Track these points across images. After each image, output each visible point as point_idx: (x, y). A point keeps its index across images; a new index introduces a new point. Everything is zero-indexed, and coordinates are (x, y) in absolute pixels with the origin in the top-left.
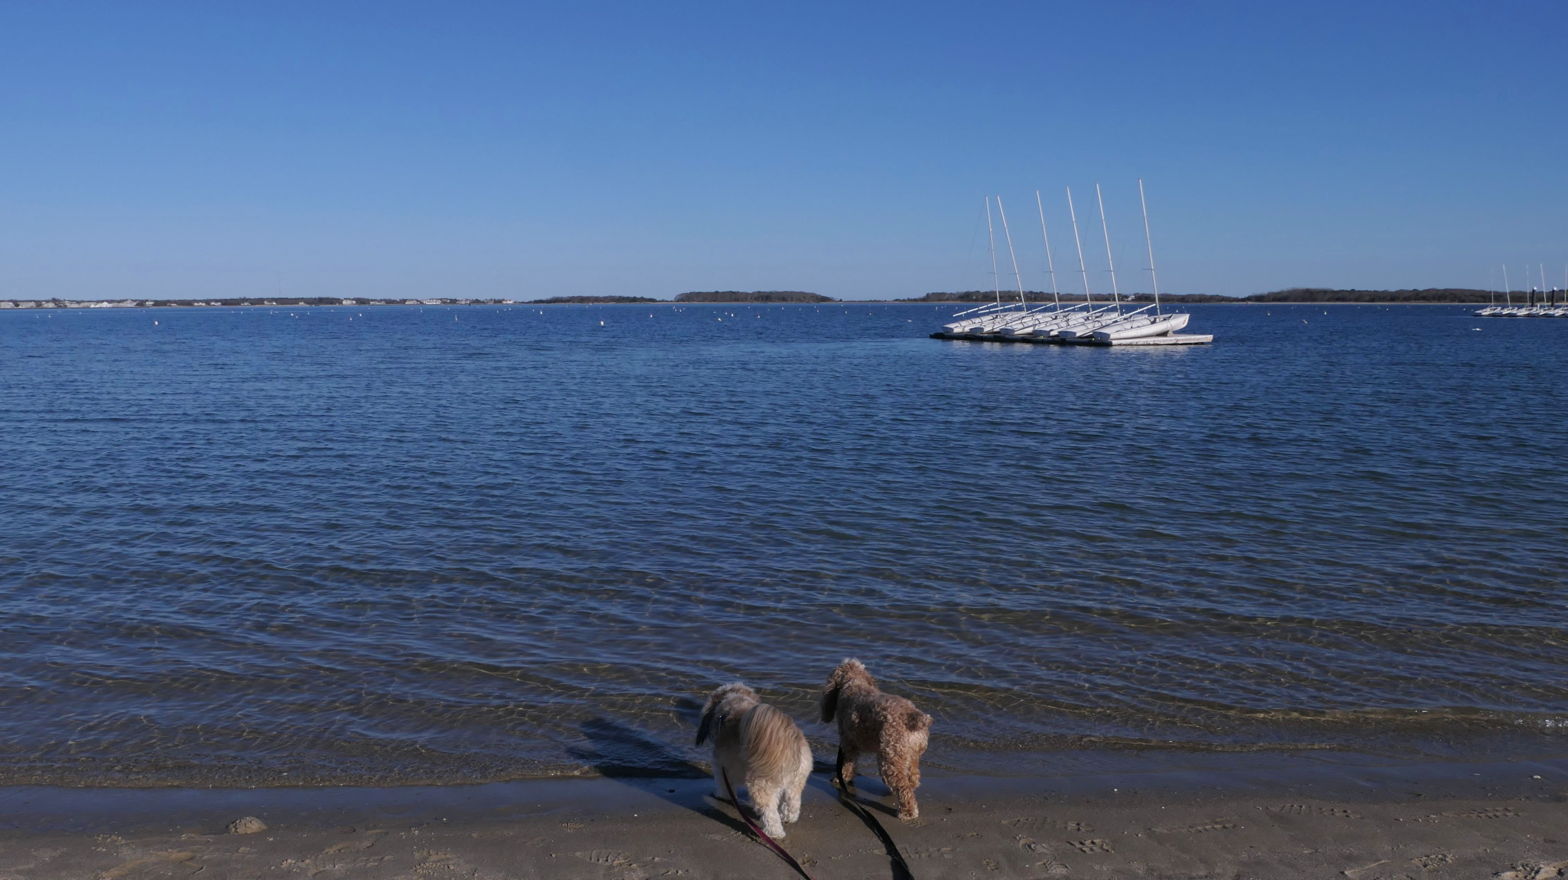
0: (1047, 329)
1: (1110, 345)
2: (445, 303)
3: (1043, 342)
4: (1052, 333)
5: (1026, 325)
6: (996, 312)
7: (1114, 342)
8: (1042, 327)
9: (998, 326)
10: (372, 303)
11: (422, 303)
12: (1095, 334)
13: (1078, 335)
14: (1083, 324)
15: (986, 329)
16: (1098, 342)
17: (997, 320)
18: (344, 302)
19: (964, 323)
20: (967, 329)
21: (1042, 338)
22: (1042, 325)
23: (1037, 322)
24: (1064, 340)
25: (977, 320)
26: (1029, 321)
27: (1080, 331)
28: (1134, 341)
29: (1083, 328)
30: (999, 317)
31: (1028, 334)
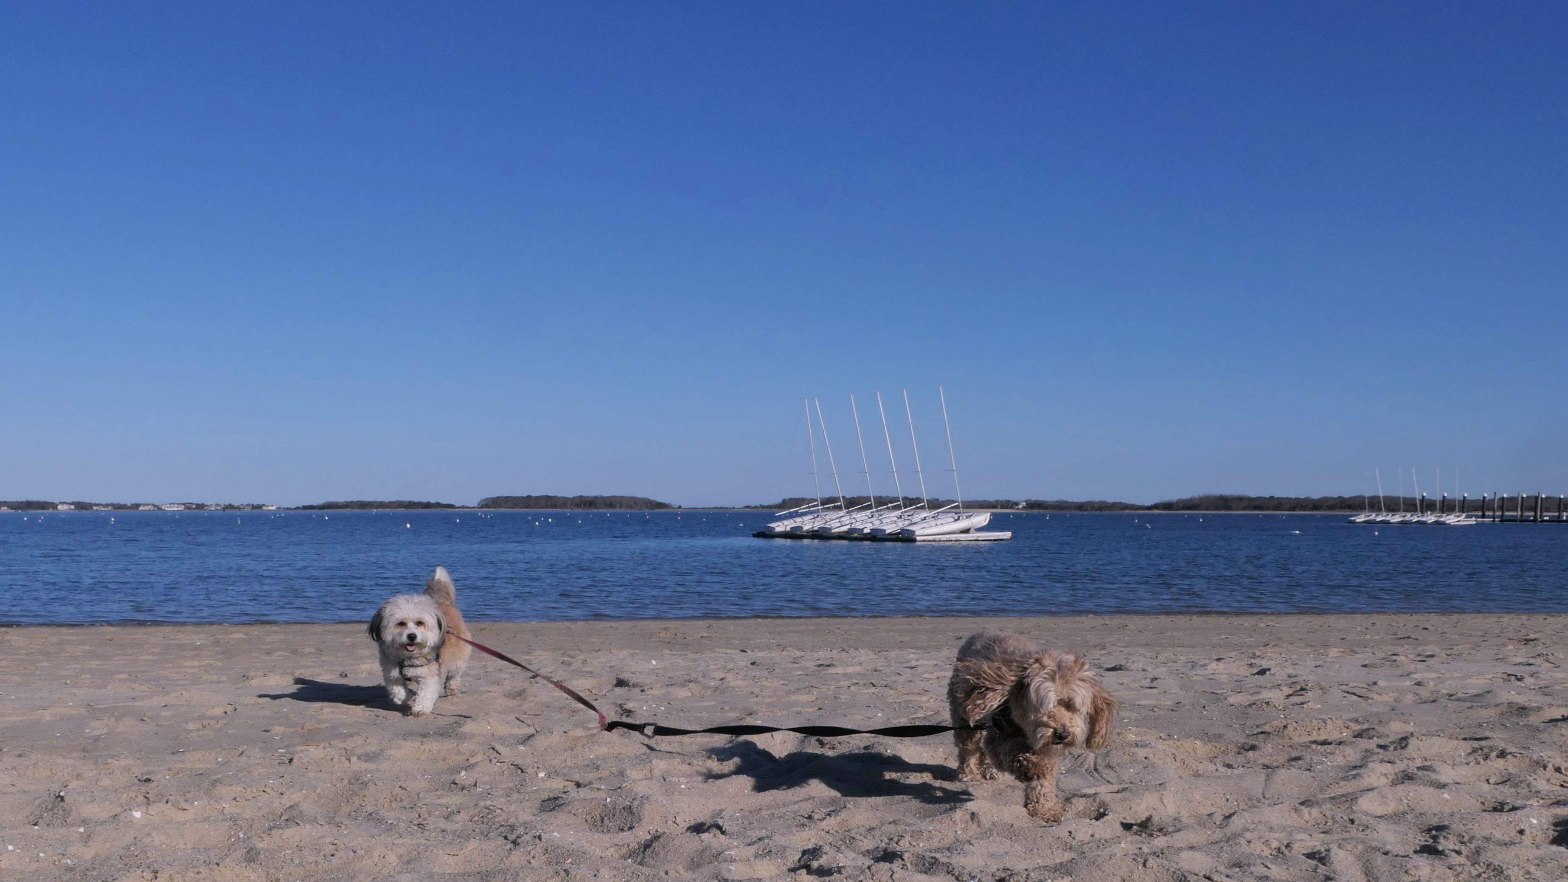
0: (861, 527)
1: (915, 541)
2: (189, 508)
3: (856, 539)
4: (866, 531)
5: (843, 524)
6: (818, 511)
7: (918, 538)
8: (859, 526)
9: (817, 525)
10: (95, 508)
11: (159, 509)
12: (903, 531)
13: (887, 532)
14: (895, 522)
15: (806, 528)
16: (905, 537)
17: (817, 519)
18: (60, 507)
19: (786, 522)
20: (788, 529)
21: (856, 535)
22: (858, 524)
23: (854, 521)
24: (875, 537)
25: (799, 520)
26: (846, 519)
27: (889, 529)
28: (937, 538)
29: (894, 525)
30: (818, 516)
31: (846, 532)
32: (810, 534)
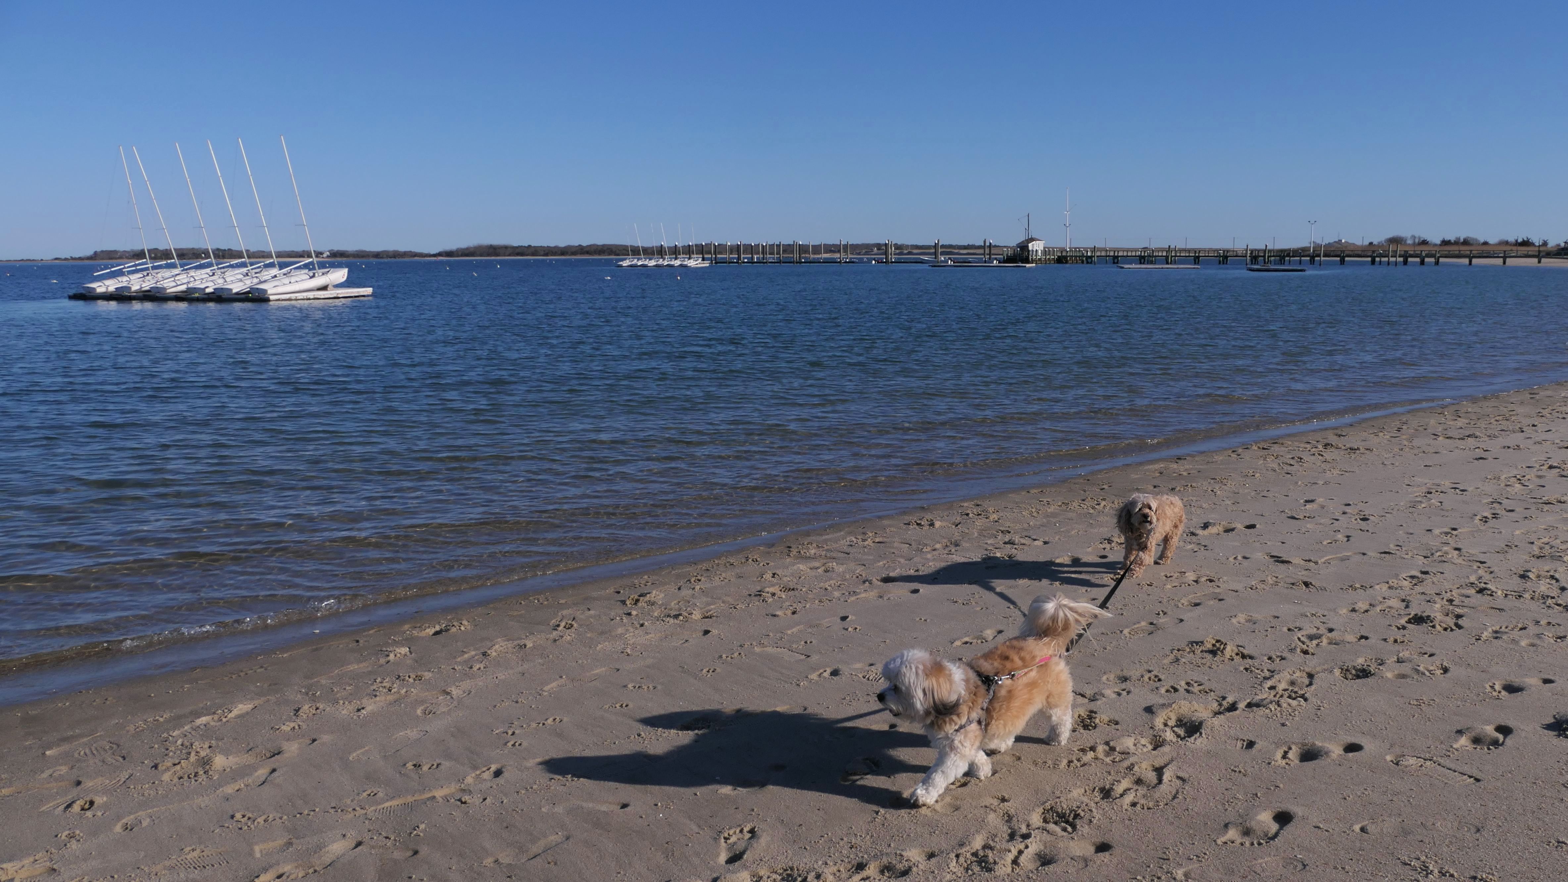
0: (202, 286)
1: (267, 300)
3: (198, 300)
4: (208, 291)
5: (179, 283)
6: (147, 269)
7: (271, 298)
8: (198, 285)
9: (147, 285)
12: (252, 290)
13: (234, 291)
14: (241, 280)
15: (135, 288)
16: (256, 297)
17: (147, 278)
19: (107, 282)
20: (112, 289)
21: (197, 295)
22: (198, 282)
23: (192, 279)
24: (220, 297)
25: (125, 279)
26: (183, 278)
27: (236, 288)
28: (293, 296)
29: (241, 284)
30: (148, 274)
31: (182, 292)
32: (141, 294)
